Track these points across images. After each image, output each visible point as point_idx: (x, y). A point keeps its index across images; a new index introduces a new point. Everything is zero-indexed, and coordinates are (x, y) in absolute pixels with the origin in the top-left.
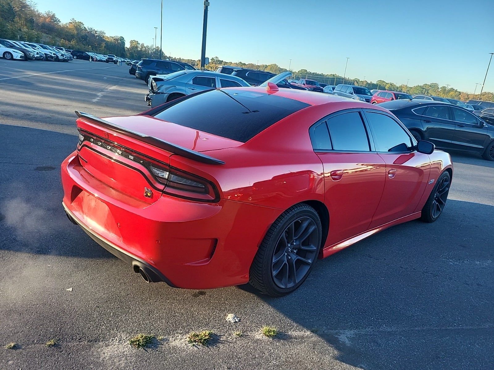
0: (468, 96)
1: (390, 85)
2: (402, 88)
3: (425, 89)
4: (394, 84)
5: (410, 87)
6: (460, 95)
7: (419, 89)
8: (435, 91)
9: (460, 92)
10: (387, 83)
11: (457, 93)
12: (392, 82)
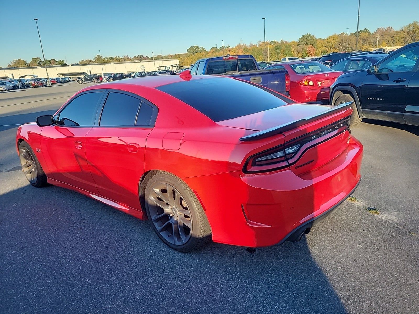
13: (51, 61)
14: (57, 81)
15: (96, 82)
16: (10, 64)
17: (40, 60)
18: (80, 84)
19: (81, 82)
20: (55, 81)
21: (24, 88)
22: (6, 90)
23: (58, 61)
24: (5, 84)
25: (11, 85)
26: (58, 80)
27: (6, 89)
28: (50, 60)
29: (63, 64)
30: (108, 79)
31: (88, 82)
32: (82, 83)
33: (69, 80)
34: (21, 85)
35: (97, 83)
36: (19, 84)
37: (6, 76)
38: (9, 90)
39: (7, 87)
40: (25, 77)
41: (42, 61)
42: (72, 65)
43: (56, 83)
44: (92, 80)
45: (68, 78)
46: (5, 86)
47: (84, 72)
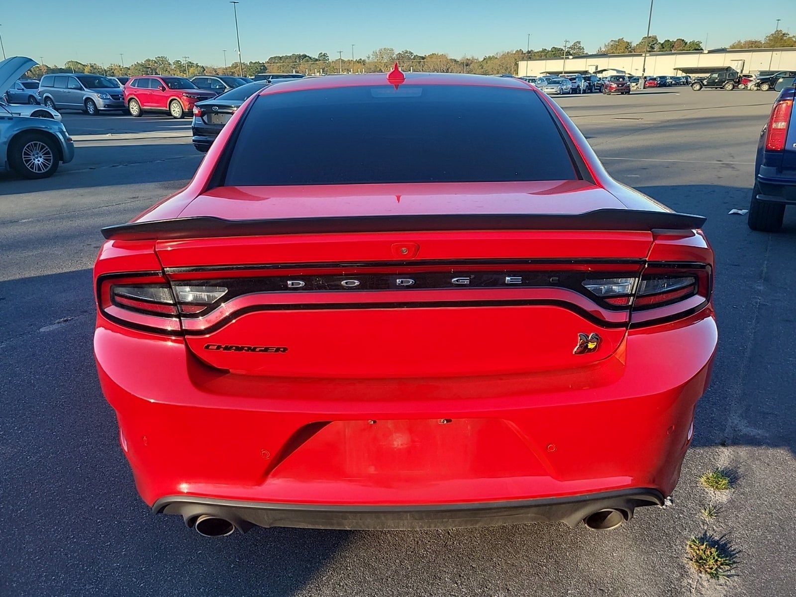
0: (216, 71)
1: (91, 69)
2: (113, 70)
3: (150, 69)
4: (97, 65)
5: (126, 68)
6: (205, 72)
7: (141, 70)
8: (167, 69)
9: (203, 67)
10: (84, 65)
11: (199, 68)
12: (93, 63)
13: (675, 42)
14: (659, 82)
15: (731, 88)
16: (602, 48)
17: (657, 40)
18: (695, 90)
19: (698, 87)
20: (656, 82)
21: (591, 92)
22: (557, 94)
23: (688, 43)
24: (561, 83)
25: (570, 86)
26: (662, 81)
27: (559, 92)
28: (675, 40)
29: (696, 49)
30: (758, 83)
31: (716, 88)
32: (701, 88)
33: (687, 82)
34: (587, 86)
35: (732, 90)
36: (583, 85)
37: (586, 70)
38: (563, 94)
39: (562, 89)
40: (604, 72)
41: (659, 43)
42: (710, 52)
43: (656, 87)
44: (724, 84)
45: (686, 78)
46: (559, 87)
47: (728, 66)
